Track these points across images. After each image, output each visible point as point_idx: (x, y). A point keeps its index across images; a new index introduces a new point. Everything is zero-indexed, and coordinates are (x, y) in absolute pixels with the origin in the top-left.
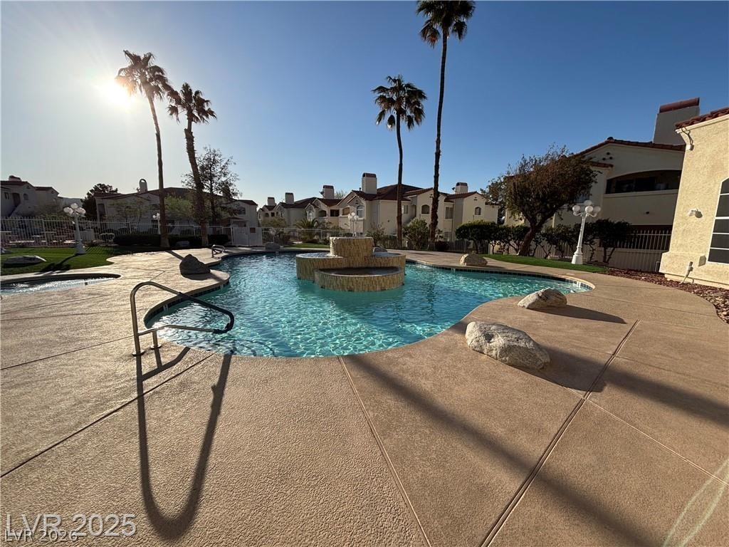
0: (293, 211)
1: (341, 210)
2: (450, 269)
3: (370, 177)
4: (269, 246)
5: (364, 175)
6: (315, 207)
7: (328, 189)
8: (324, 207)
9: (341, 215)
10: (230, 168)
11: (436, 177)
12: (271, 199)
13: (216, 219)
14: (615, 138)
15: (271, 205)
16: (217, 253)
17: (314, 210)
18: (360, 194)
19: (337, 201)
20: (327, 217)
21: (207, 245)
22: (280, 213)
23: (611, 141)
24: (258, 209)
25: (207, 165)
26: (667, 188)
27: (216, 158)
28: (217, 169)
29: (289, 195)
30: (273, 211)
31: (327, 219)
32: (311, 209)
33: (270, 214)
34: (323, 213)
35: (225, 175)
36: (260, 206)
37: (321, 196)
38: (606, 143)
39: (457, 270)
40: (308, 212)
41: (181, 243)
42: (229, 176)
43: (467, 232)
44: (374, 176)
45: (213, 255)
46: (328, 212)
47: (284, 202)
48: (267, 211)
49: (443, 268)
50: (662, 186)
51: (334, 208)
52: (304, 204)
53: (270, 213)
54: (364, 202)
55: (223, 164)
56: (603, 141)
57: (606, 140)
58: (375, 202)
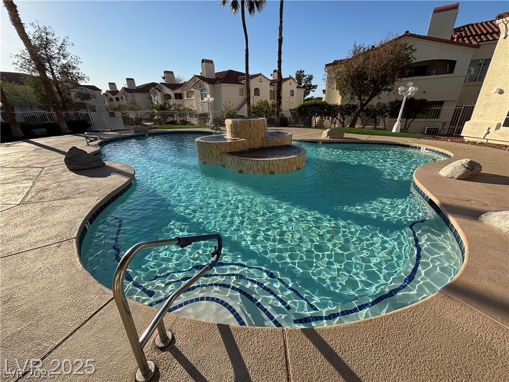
0: (138, 97)
1: (185, 93)
2: (317, 142)
3: (207, 62)
4: (137, 130)
5: (203, 61)
6: (160, 91)
7: (169, 74)
8: (168, 91)
9: (185, 98)
10: (68, 49)
11: (280, 62)
12: (112, 85)
13: (66, 104)
14: (411, 32)
15: (113, 91)
16: (91, 141)
17: (159, 93)
18: (201, 78)
19: (180, 86)
20: (172, 100)
21: (68, 131)
22: (124, 97)
23: (408, 34)
24: (102, 94)
25: (40, 45)
26: (437, 74)
27: (49, 37)
28: (54, 50)
29: (130, 81)
30: (117, 96)
31: (172, 101)
32: (155, 94)
33: (114, 99)
34: (168, 97)
35: (64, 57)
36: (104, 92)
37: (163, 81)
38: (404, 36)
39: (323, 143)
40: (152, 96)
41: (37, 131)
42: (69, 58)
43: (307, 110)
44: (211, 62)
45: (88, 142)
46: (173, 96)
47: (126, 87)
48: (111, 96)
49: (311, 142)
50: (435, 72)
51: (178, 91)
52: (147, 88)
53: (114, 97)
54: (207, 86)
55: (59, 44)
56: (402, 34)
57: (404, 33)
58: (217, 85)
